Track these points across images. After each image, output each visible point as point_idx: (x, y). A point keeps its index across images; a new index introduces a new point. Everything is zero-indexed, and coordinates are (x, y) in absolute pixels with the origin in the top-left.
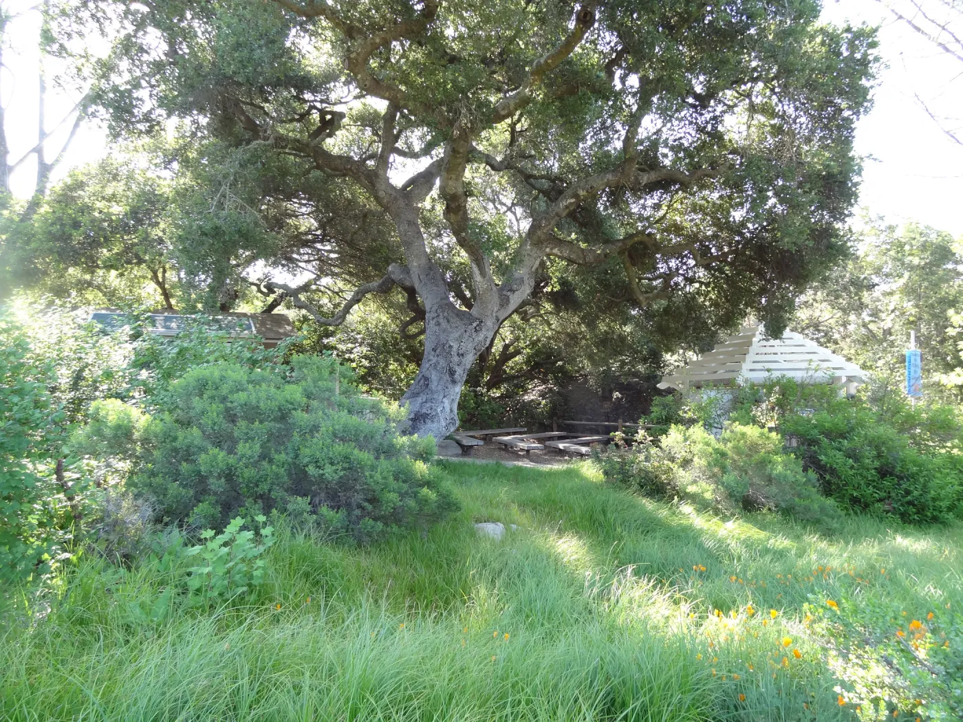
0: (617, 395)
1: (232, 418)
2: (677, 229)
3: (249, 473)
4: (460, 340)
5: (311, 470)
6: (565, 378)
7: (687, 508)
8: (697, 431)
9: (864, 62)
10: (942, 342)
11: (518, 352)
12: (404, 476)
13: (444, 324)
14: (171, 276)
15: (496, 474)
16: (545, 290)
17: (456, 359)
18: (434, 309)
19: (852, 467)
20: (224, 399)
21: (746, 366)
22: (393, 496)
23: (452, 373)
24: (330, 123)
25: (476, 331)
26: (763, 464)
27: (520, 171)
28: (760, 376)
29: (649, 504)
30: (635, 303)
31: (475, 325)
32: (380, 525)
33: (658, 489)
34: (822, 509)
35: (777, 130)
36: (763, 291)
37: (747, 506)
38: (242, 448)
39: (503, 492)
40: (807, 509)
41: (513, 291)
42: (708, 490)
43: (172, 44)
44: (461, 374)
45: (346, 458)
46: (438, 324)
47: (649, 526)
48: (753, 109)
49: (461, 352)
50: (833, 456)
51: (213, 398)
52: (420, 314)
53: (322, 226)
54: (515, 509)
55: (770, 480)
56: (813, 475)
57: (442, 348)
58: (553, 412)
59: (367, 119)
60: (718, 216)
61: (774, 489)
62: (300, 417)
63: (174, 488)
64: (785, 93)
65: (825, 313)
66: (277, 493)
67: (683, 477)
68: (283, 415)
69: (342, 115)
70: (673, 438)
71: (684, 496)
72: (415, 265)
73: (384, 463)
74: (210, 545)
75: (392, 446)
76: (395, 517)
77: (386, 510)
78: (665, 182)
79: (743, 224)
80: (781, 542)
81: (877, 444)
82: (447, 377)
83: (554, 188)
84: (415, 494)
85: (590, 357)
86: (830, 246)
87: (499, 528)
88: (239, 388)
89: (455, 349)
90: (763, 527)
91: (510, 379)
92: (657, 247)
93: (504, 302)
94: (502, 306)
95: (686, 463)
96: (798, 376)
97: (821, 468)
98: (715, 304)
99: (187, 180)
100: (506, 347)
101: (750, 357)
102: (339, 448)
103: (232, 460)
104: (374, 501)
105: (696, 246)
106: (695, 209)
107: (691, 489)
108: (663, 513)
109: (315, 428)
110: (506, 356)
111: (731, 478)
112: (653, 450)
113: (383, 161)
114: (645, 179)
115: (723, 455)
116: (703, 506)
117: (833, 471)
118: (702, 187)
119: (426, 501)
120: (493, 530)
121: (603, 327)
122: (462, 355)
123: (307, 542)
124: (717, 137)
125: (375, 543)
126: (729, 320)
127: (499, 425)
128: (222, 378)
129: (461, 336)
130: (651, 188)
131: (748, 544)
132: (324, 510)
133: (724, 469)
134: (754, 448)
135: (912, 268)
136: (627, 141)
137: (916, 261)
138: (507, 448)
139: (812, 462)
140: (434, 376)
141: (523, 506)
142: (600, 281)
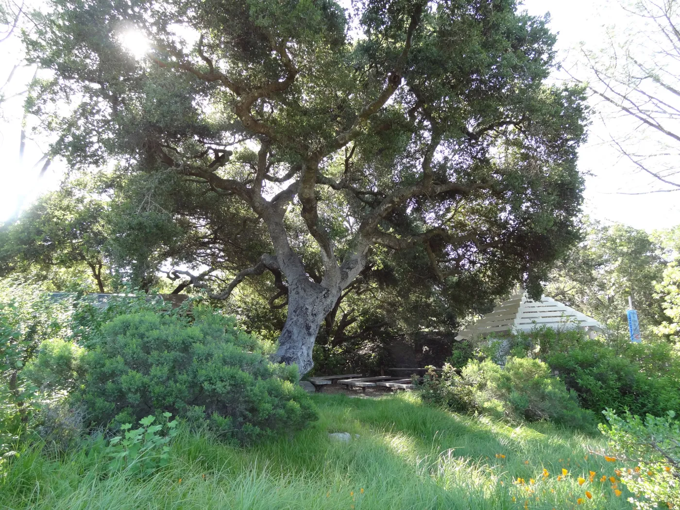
0: (425, 348)
1: (147, 349)
2: (461, 225)
3: (159, 389)
4: (313, 304)
5: (206, 386)
6: (388, 338)
7: (485, 420)
8: (489, 364)
9: (578, 110)
10: (650, 305)
11: (353, 320)
12: (275, 392)
13: (302, 293)
14: (105, 271)
15: (341, 402)
16: (373, 269)
17: (311, 318)
18: (294, 283)
19: (601, 388)
20: (142, 336)
21: (517, 321)
22: (268, 406)
23: (308, 328)
24: (222, 159)
25: (325, 297)
26: (537, 385)
27: (353, 189)
28: (528, 328)
29: (456, 417)
30: (436, 280)
31: (324, 293)
32: (257, 430)
33: (463, 406)
34: (584, 418)
35: (525, 157)
36: (524, 269)
37: (529, 417)
38: (155, 371)
39: (347, 412)
40: (573, 419)
41: (350, 269)
42: (499, 405)
43: (114, 108)
44: (314, 329)
45: (233, 377)
46: (298, 293)
47: (459, 431)
48: (508, 143)
49: (314, 312)
50: (586, 380)
51: (133, 335)
52: (284, 291)
53: (215, 232)
54: (357, 424)
55: (543, 397)
56: (574, 393)
57: (300, 310)
58: (381, 361)
59: (246, 158)
60: (490, 216)
61: (547, 404)
62: (198, 347)
63: (100, 402)
64: (528, 131)
65: (568, 285)
66: (179, 404)
67: (480, 397)
68: (185, 347)
69: (230, 153)
70: (470, 369)
71: (482, 411)
72: (280, 253)
73: (260, 382)
74: (127, 435)
75: (266, 370)
76: (269, 422)
77: (262, 416)
78: (452, 193)
79: (506, 222)
80: (556, 440)
81: (617, 370)
82: (304, 331)
83: (376, 200)
84: (284, 406)
85: (406, 320)
86: (569, 233)
87: (347, 436)
88: (153, 327)
89: (310, 311)
90: (542, 432)
91: (348, 339)
92: (449, 239)
93: (345, 276)
94: (343, 279)
95: (482, 387)
96: (555, 326)
97: (579, 389)
98: (491, 278)
99: (121, 200)
100: (345, 316)
101: (519, 315)
102: (227, 369)
103: (146, 379)
104: (253, 410)
105: (476, 237)
106: (473, 211)
107: (487, 405)
108: (468, 423)
109: (209, 356)
110: (345, 322)
111: (515, 395)
112: (457, 379)
113: (258, 183)
114: (439, 190)
115: (508, 379)
116: (496, 416)
117: (588, 391)
118: (477, 197)
119: (292, 411)
120: (343, 437)
121: (413, 298)
122: (315, 315)
123: (202, 438)
124: (486, 161)
125: (254, 444)
126: (502, 289)
127: (342, 372)
128: (141, 322)
129: (314, 302)
130: (442, 197)
131: (533, 442)
132: (216, 416)
133: (509, 390)
134: (530, 374)
135: (623, 254)
136: (425, 165)
137: (625, 249)
138: (348, 387)
139: (572, 384)
140: (295, 331)
141: (363, 421)
142: (410, 265)
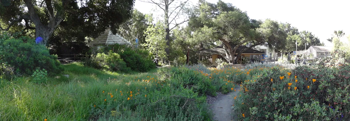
0: (72, 48)
4: (45, 33)
7: (104, 70)
8: (104, 54)
13: (41, 29)
16: (63, 21)
17: (44, 38)
18: (38, 26)
19: (132, 62)
21: (107, 40)
23: (44, 41)
25: (49, 31)
28: (111, 43)
31: (49, 29)
33: (97, 67)
37: (115, 69)
40: (125, 70)
41: (58, 21)
42: (108, 67)
46: (40, 29)
49: (46, 36)
50: (129, 60)
55: (119, 64)
61: (119, 66)
67: (102, 64)
70: (99, 55)
71: (103, 68)
72: (31, 14)
80: (123, 75)
81: (136, 57)
82: (43, 42)
86: (128, 15)
89: (44, 36)
90: (119, 73)
94: (55, 25)
96: (119, 43)
97: (126, 62)
101: (108, 39)
107: (104, 66)
111: (112, 64)
115: (110, 59)
122: (46, 37)
129: (46, 32)
133: (110, 62)
134: (116, 57)
135: (137, 21)
137: (138, 19)
